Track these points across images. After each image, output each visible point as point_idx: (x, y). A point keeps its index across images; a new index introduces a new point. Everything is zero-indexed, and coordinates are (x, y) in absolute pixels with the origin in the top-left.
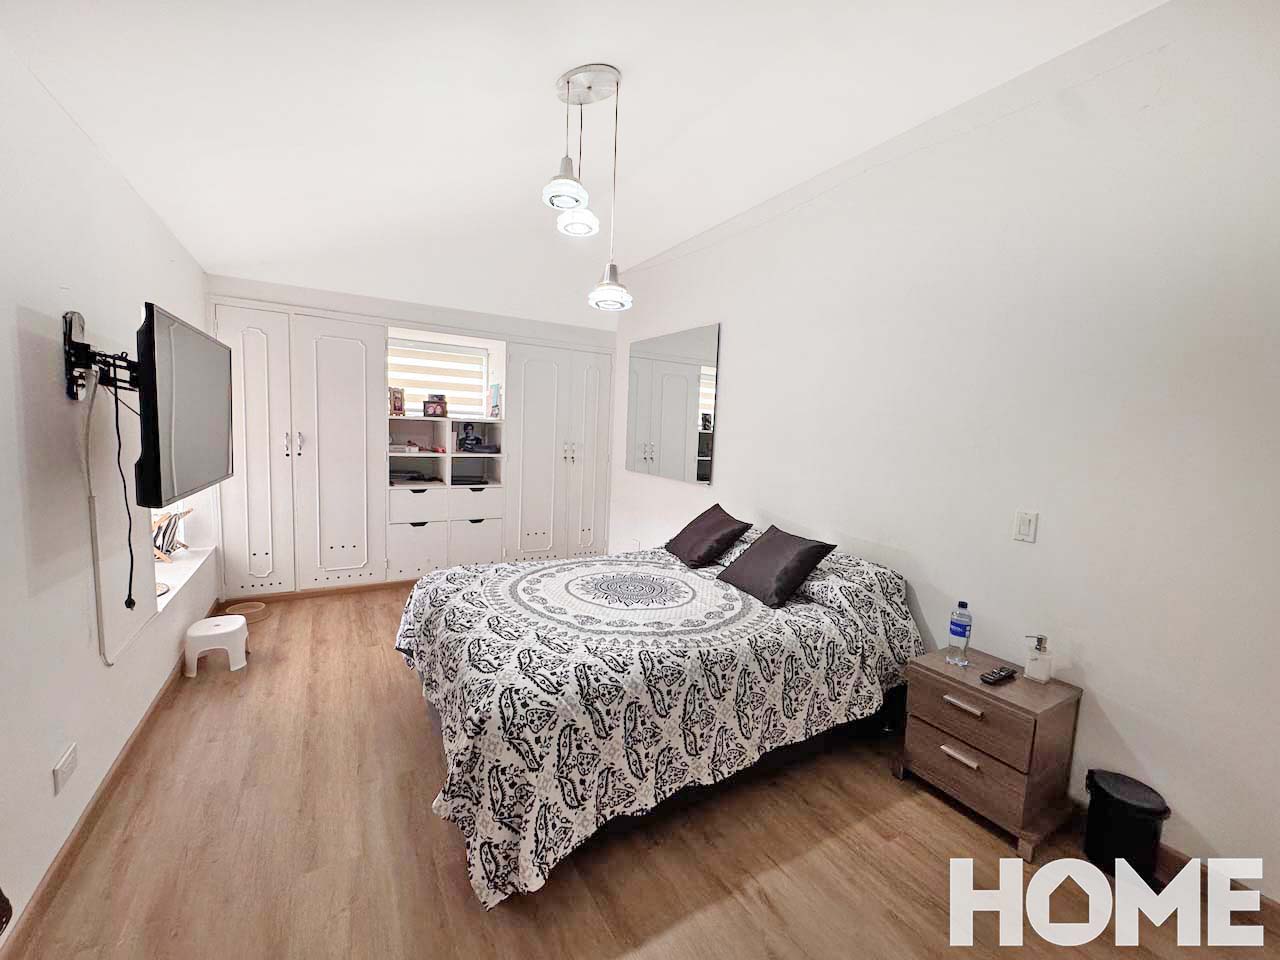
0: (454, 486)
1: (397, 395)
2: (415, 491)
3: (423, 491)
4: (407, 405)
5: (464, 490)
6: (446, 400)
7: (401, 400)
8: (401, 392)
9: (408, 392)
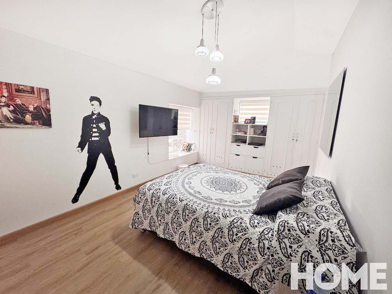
0: (249, 145)
1: (236, 117)
2: (237, 145)
3: (240, 145)
4: (240, 120)
5: (252, 147)
6: (256, 118)
7: (238, 119)
8: (238, 116)
9: (240, 116)
